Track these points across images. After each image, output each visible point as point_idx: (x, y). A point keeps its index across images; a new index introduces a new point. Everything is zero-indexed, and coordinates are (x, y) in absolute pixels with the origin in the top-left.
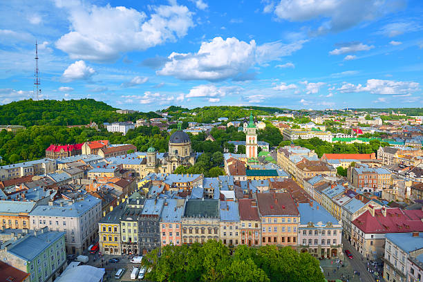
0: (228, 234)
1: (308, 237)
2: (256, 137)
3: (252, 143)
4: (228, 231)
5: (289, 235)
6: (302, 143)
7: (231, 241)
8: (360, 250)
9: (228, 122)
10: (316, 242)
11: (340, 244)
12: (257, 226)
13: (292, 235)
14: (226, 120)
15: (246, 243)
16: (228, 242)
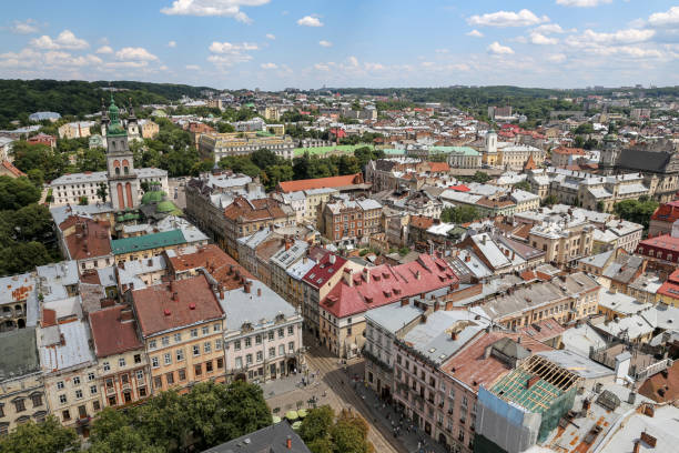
0: (71, 397)
1: (244, 351)
2: (130, 160)
3: (122, 173)
4: (70, 390)
5: (208, 358)
6: (234, 166)
7: (82, 409)
8: (333, 347)
9: (60, 123)
10: (260, 354)
11: (301, 346)
12: (137, 359)
13: (213, 356)
14: (54, 117)
15: (121, 401)
16: (74, 414)
